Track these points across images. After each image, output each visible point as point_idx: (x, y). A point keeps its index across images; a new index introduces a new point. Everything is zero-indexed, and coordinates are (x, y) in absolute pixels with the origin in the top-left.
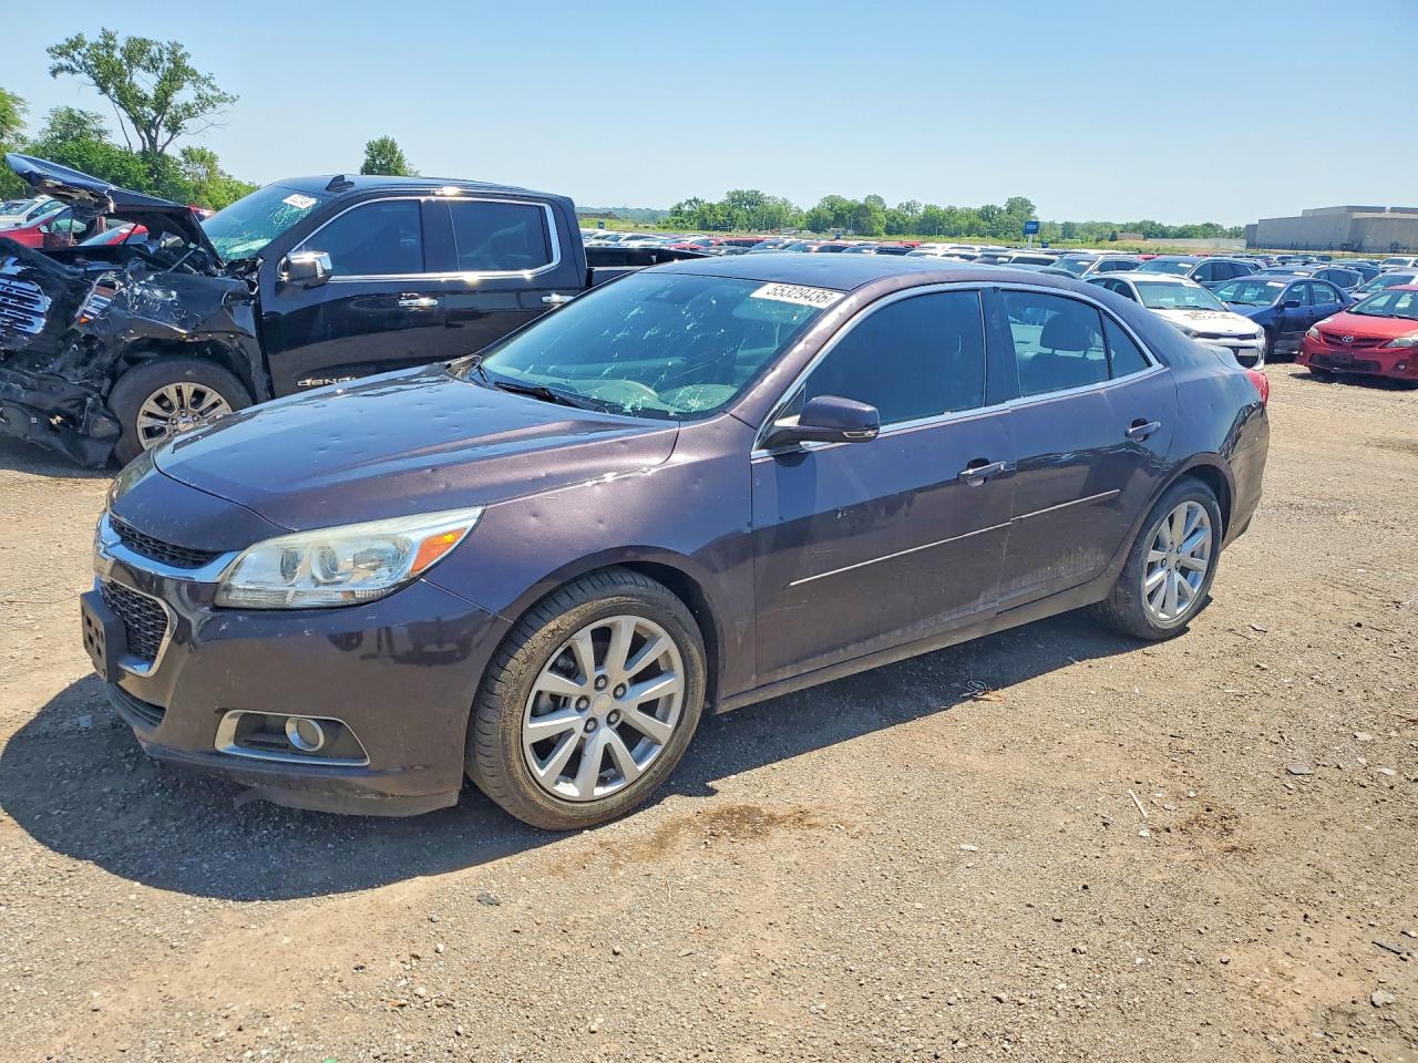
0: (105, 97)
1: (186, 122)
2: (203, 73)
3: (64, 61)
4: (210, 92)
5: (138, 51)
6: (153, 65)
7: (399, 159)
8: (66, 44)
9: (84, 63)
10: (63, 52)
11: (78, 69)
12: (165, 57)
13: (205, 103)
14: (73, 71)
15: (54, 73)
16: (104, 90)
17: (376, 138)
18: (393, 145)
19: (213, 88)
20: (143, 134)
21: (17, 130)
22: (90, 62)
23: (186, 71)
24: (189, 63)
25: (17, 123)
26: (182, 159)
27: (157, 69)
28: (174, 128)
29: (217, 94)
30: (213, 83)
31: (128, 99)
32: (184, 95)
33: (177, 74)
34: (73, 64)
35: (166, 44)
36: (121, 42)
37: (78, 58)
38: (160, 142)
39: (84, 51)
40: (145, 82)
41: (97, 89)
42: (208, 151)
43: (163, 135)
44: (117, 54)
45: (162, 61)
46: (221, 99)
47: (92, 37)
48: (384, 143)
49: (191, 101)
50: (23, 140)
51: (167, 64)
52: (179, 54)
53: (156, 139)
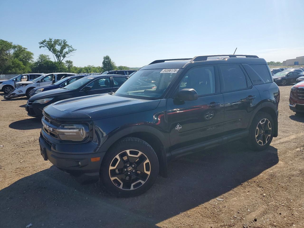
0: (50, 51)
1: (67, 55)
2: (70, 45)
3: (42, 45)
4: (71, 49)
5: (56, 42)
6: (60, 44)
7: (110, 60)
8: (42, 41)
9: (46, 45)
10: (42, 43)
11: (45, 46)
12: (62, 42)
13: (71, 51)
14: (44, 47)
15: (40, 47)
17: (105, 56)
18: (109, 57)
20: (58, 58)
21: (32, 59)
22: (47, 45)
24: (67, 43)
26: (66, 63)
28: (64, 56)
30: (72, 47)
31: (54, 51)
33: (65, 46)
34: (44, 46)
35: (62, 40)
36: (53, 40)
37: (45, 44)
39: (46, 43)
40: (58, 48)
42: (71, 61)
43: (62, 58)
44: (53, 43)
45: (62, 43)
46: (73, 50)
47: (47, 40)
48: (107, 56)
49: (67, 51)
50: (33, 61)
51: (63, 44)
52: (65, 42)
53: (60, 59)
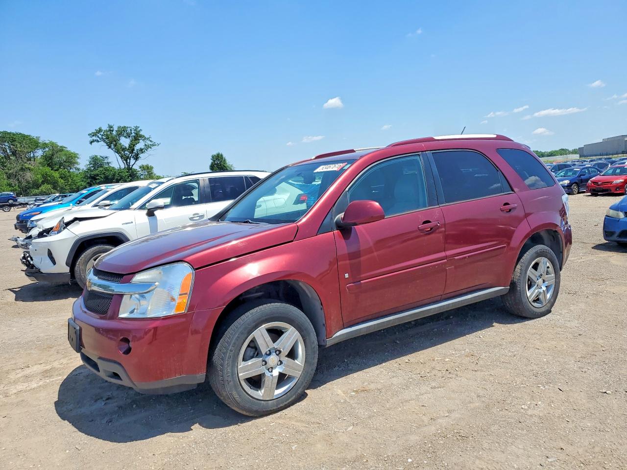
0: (110, 149)
1: (141, 155)
2: (147, 136)
3: (94, 138)
4: (150, 143)
5: (122, 131)
6: (128, 136)
7: (225, 160)
8: (95, 132)
9: (102, 138)
10: (94, 134)
11: (100, 140)
12: (133, 132)
13: (148, 147)
14: (98, 141)
15: (91, 143)
16: (110, 147)
17: (215, 153)
18: (222, 155)
19: (151, 141)
20: (125, 162)
21: (76, 166)
22: (104, 137)
23: (141, 136)
24: (141, 133)
25: (77, 163)
26: (140, 170)
27: (130, 137)
28: (137, 158)
29: (152, 143)
30: (150, 139)
31: (119, 150)
32: (140, 145)
33: (137, 137)
34: (98, 139)
35: (133, 127)
36: (115, 128)
37: (100, 136)
38: (131, 164)
39: (102, 133)
40: (125, 142)
41: (107, 147)
42: (149, 165)
43: (132, 161)
44: (114, 133)
45: (131, 133)
46: (153, 145)
47: (105, 128)
48: (218, 155)
49: (143, 147)
50: (78, 169)
51: (133, 134)
52: (138, 130)
53: (129, 163)
